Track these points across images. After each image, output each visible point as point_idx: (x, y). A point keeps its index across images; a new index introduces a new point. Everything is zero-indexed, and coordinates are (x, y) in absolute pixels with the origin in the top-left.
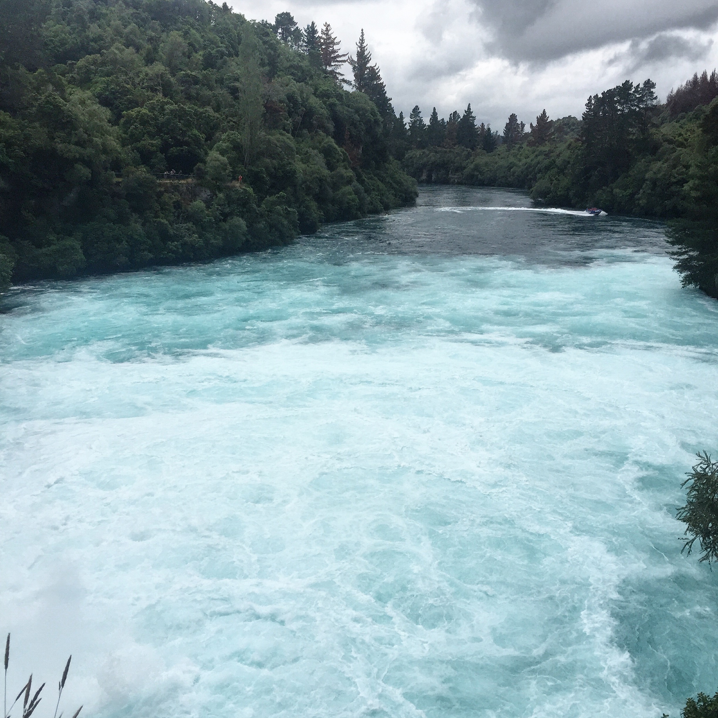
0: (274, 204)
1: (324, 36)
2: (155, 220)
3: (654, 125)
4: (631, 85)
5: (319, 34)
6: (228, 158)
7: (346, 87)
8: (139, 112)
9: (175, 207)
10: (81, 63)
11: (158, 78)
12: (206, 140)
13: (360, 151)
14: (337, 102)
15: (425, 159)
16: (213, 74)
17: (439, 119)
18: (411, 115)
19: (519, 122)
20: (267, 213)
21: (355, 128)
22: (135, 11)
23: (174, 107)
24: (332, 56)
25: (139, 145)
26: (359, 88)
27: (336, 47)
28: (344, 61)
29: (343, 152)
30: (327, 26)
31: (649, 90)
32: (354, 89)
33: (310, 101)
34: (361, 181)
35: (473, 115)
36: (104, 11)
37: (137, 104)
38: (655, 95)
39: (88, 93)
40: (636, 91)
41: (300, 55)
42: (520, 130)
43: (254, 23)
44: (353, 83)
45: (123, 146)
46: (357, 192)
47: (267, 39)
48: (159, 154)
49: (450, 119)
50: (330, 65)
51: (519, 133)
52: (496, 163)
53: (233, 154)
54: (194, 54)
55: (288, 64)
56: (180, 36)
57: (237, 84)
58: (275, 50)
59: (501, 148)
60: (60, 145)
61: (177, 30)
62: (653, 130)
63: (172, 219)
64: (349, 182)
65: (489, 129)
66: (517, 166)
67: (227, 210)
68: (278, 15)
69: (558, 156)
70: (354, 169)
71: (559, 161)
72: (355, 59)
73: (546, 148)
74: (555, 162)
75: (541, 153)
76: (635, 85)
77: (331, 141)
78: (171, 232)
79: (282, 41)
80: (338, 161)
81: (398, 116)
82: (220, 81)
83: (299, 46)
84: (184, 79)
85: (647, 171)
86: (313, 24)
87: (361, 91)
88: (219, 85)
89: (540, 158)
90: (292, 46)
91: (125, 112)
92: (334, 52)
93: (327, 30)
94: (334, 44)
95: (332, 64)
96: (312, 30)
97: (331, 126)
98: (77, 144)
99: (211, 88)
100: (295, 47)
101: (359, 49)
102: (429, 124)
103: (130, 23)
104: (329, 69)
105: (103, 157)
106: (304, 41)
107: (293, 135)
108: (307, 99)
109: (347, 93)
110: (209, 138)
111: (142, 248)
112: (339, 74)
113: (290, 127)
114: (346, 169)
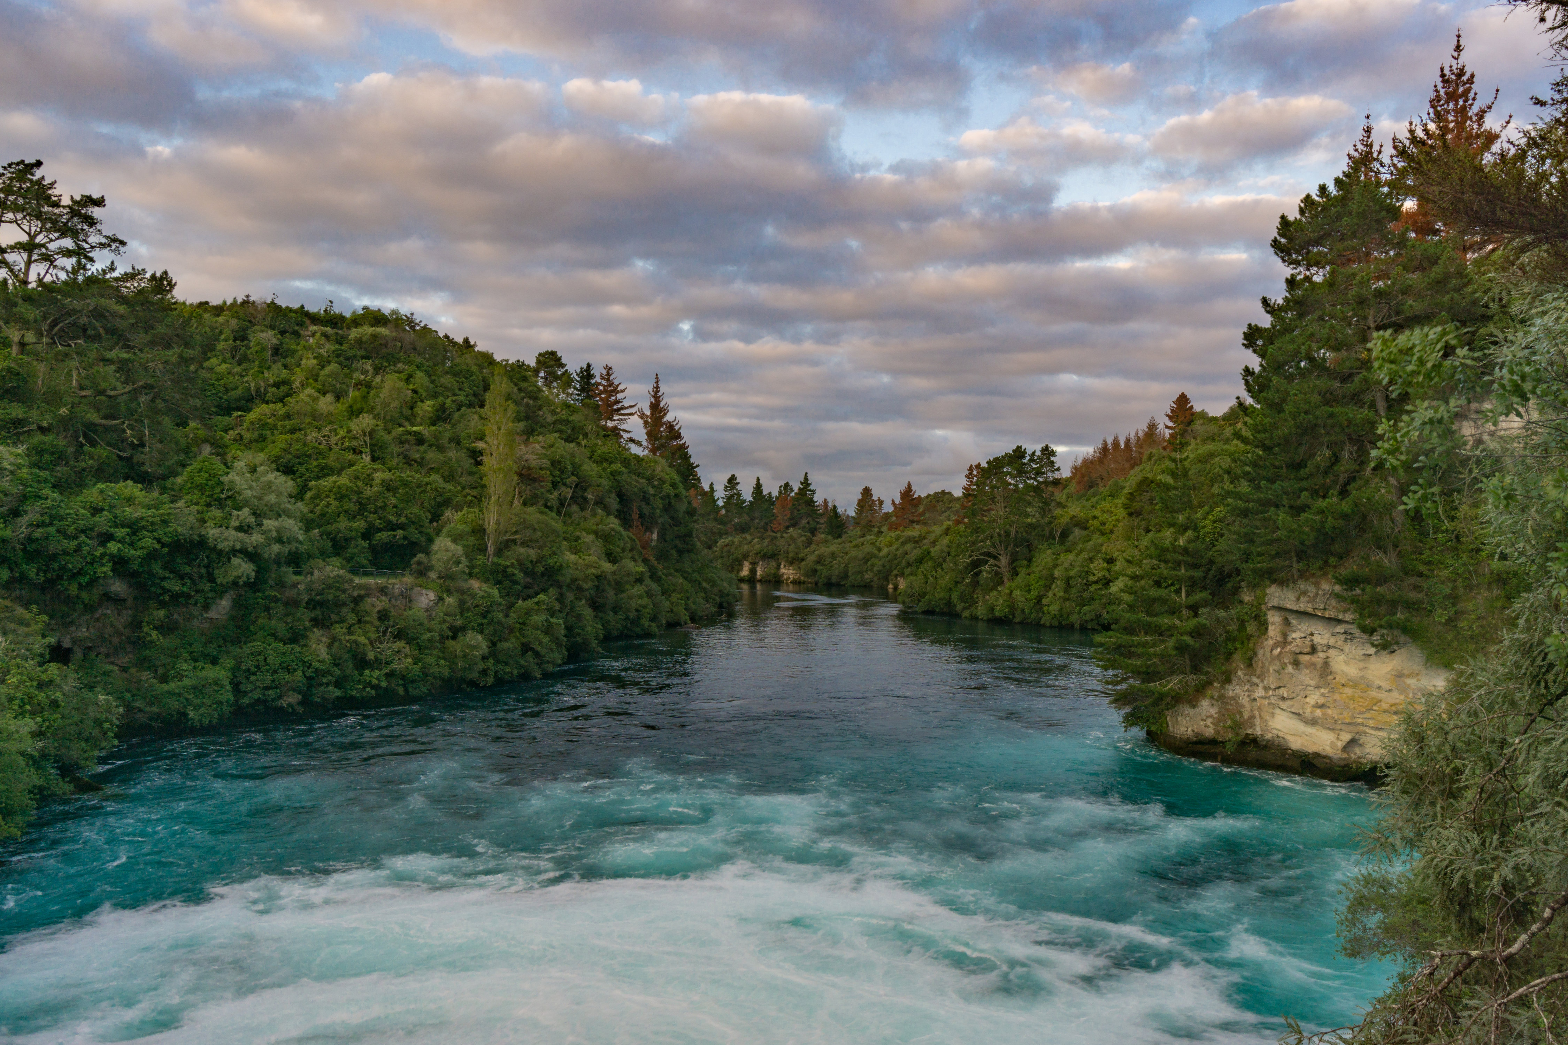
0: (528, 613)
1: (604, 382)
2: (347, 638)
3: (1060, 505)
4: (1024, 452)
5: (598, 379)
6: (464, 546)
7: (635, 450)
8: (335, 482)
9: (380, 619)
10: (253, 415)
11: (365, 435)
12: (431, 521)
13: (655, 536)
14: (623, 469)
15: (746, 547)
16: (446, 430)
17: (765, 492)
18: (726, 487)
19: (875, 498)
20: (518, 625)
21: (648, 504)
22: (337, 346)
23: (387, 476)
24: (615, 407)
25: (330, 528)
26: (653, 451)
27: (620, 396)
28: (632, 414)
29: (631, 539)
30: (609, 369)
31: (1049, 458)
32: (646, 452)
33: (585, 467)
34: (654, 576)
35: (812, 487)
36: (293, 347)
37: (332, 471)
38: (1057, 466)
39: (261, 457)
40: (1032, 460)
41: (568, 406)
42: (877, 508)
43: (506, 365)
44: (645, 443)
45: (307, 530)
46: (649, 594)
47: (524, 385)
48: (361, 542)
49: (780, 492)
50: (612, 420)
51: (876, 512)
52: (847, 553)
53: (471, 541)
54: (420, 403)
55: (554, 418)
56: (401, 380)
57: (480, 445)
58: (536, 399)
59: (853, 532)
60: (214, 531)
61: (396, 372)
62: (1058, 512)
63: (373, 636)
64: (639, 580)
65: (835, 507)
66: (875, 557)
67: (459, 623)
68: (540, 355)
69: (934, 543)
70: (645, 561)
71: (935, 551)
72: (648, 413)
73: (915, 531)
74: (929, 553)
75: (910, 540)
76: (1029, 452)
77: (614, 523)
78: (371, 656)
79: (544, 388)
80: (623, 551)
81: (707, 488)
82: (456, 441)
83: (568, 394)
84: (404, 438)
85: (1055, 566)
86: (589, 365)
87: (655, 454)
88: (453, 445)
89: (908, 547)
90: (558, 395)
91: (313, 483)
92: (618, 402)
93: (608, 374)
94: (618, 392)
95: (615, 418)
96: (587, 373)
97: (613, 502)
98: (239, 529)
99: (441, 449)
100: (562, 396)
101: (653, 400)
102: (751, 499)
103: (329, 362)
104: (610, 424)
105: (276, 548)
106: (575, 388)
107: (559, 513)
108: (580, 466)
109: (637, 457)
110: (436, 517)
111: (324, 680)
112: (624, 430)
113: (555, 503)
114: (635, 561)
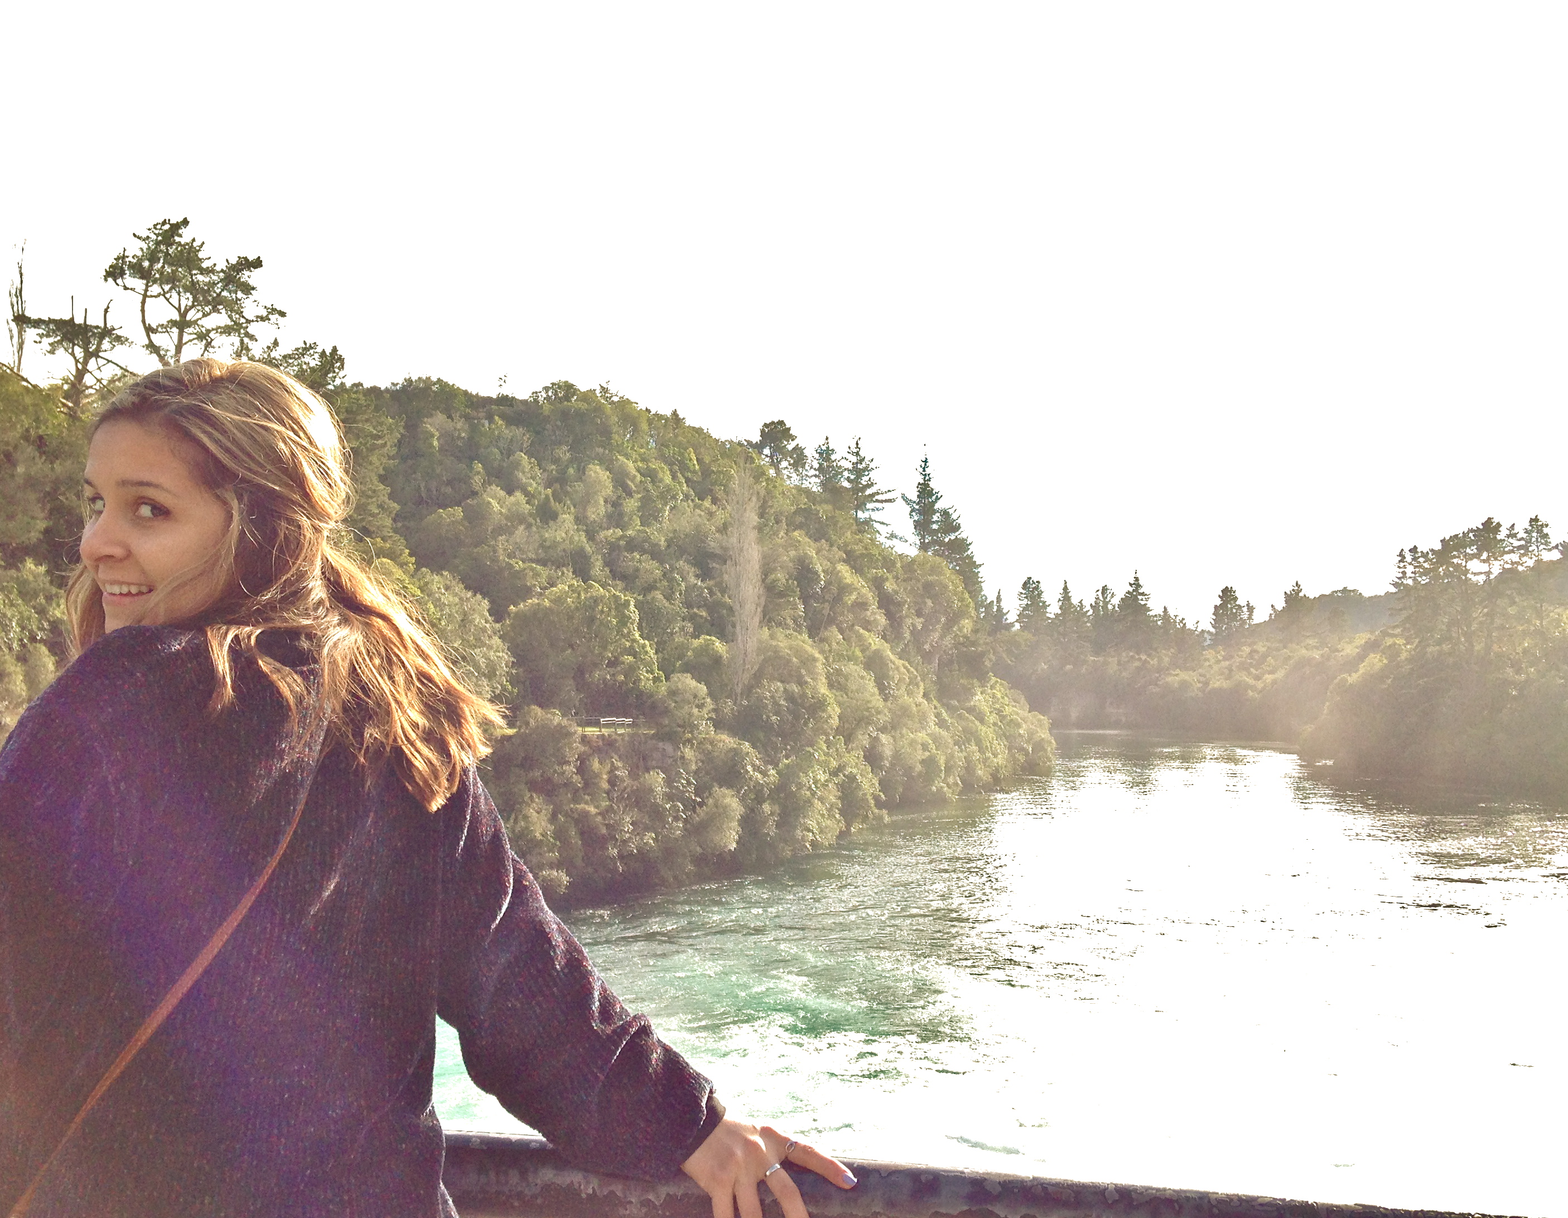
1: (851, 458)
2: (573, 806)
4: (1498, 526)
6: (707, 683)
17: (1075, 601)
18: (1021, 593)
19: (1241, 601)
24: (868, 492)
26: (924, 548)
27: (874, 476)
28: (892, 501)
30: (858, 439)
32: (915, 551)
35: (1145, 590)
41: (805, 492)
42: (1245, 617)
44: (912, 539)
49: (1096, 599)
50: (864, 509)
51: (1243, 623)
63: (603, 804)
65: (1180, 619)
68: (766, 426)
72: (914, 497)
76: (1507, 525)
77: (884, 647)
78: (602, 830)
79: (771, 470)
81: (991, 598)
83: (803, 476)
86: (827, 442)
87: (926, 552)
90: (789, 477)
91: (512, 607)
92: (871, 484)
93: (857, 447)
94: (871, 470)
95: (869, 506)
100: (795, 478)
101: (920, 478)
102: (1057, 609)
104: (863, 515)
106: (812, 467)
107: (811, 635)
108: (834, 572)
109: (903, 557)
112: (881, 523)
